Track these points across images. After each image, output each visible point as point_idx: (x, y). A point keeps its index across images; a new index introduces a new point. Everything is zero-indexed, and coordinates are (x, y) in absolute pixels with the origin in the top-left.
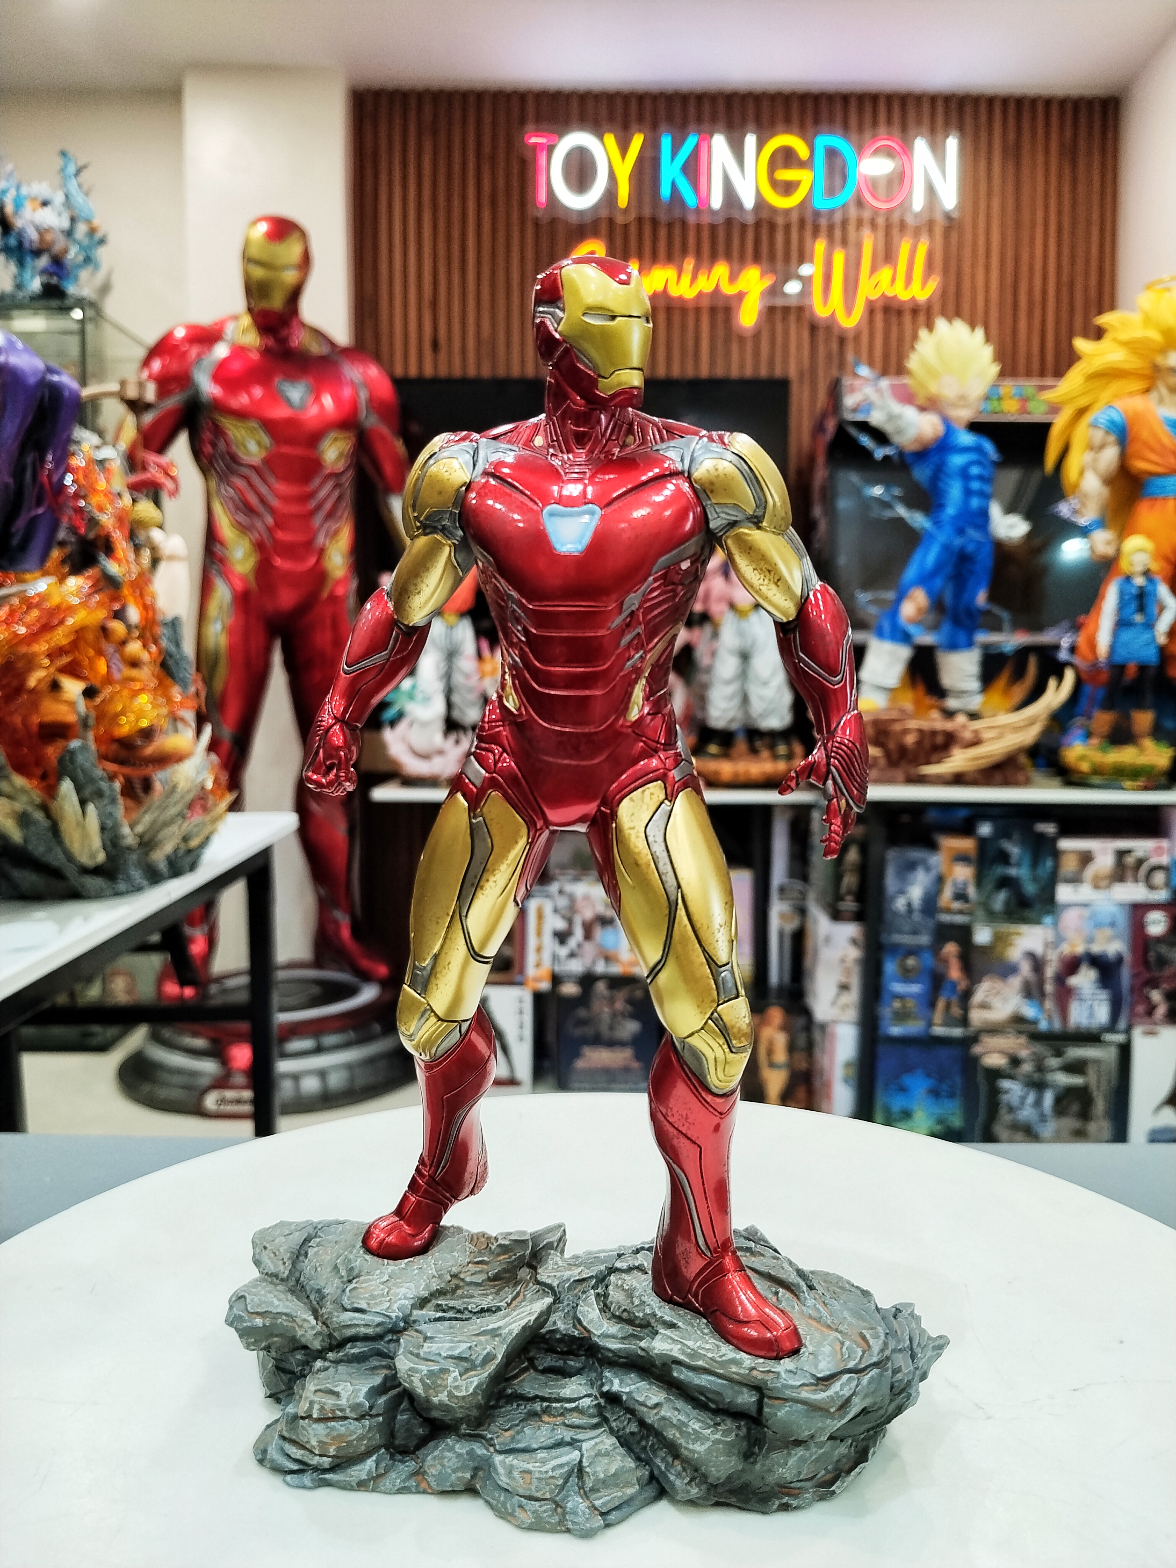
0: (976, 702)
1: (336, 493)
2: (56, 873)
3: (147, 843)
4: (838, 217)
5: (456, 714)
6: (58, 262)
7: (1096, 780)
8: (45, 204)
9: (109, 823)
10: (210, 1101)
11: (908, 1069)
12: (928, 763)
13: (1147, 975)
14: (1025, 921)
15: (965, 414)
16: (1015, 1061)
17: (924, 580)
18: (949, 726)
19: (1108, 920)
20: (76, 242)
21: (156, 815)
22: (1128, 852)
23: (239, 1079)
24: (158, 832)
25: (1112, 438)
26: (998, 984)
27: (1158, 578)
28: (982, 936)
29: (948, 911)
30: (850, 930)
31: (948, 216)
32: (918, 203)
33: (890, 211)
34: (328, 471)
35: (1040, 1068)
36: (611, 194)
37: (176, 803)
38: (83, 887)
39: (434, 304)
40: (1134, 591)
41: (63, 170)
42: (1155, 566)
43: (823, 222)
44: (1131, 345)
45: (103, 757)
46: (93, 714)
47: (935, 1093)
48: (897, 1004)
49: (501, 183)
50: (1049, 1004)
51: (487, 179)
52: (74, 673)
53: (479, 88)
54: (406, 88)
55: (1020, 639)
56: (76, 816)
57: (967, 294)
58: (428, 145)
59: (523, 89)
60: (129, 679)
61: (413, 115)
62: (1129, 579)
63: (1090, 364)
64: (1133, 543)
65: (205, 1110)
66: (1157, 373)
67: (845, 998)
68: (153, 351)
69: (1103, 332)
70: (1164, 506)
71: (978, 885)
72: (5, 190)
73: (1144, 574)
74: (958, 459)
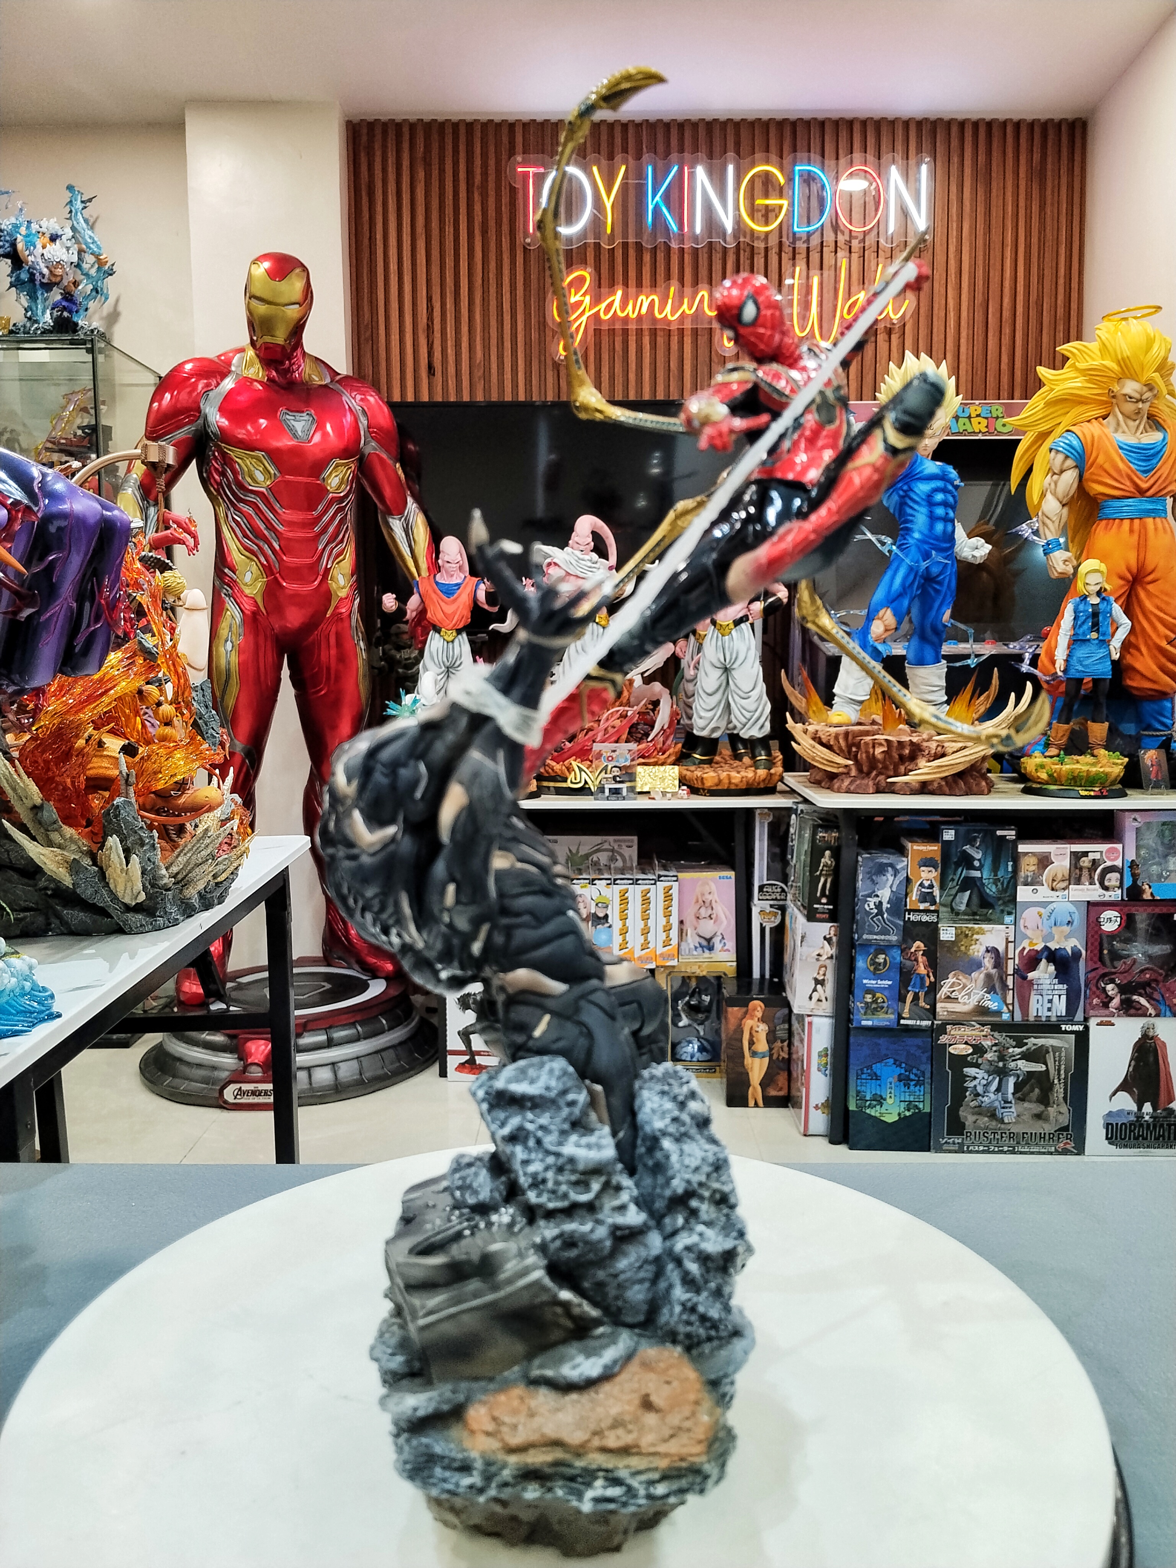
1: (339, 517)
2: (103, 912)
3: (182, 881)
4: (815, 241)
6: (68, 296)
7: (1052, 788)
8: (54, 238)
9: (149, 868)
10: (229, 1094)
11: (881, 1059)
12: (897, 774)
13: (1101, 971)
14: (989, 921)
15: (931, 443)
16: (979, 1050)
17: (892, 601)
18: (915, 737)
19: (1068, 918)
21: (188, 856)
23: (255, 1072)
24: (190, 872)
25: (1070, 463)
26: (964, 979)
27: (1112, 598)
28: (947, 933)
29: (917, 911)
32: (892, 226)
33: (866, 233)
34: (330, 496)
35: (1002, 1058)
36: (597, 222)
37: (208, 845)
38: (125, 923)
39: (430, 328)
40: (1090, 610)
42: (1108, 587)
43: (801, 246)
44: (1089, 373)
45: (142, 807)
46: (134, 771)
47: (904, 1080)
48: (869, 998)
49: (492, 213)
50: (1010, 997)
51: (477, 208)
52: (113, 732)
53: (469, 118)
54: (399, 118)
55: (988, 649)
56: (121, 864)
57: (939, 313)
58: (421, 175)
59: (511, 119)
60: (164, 739)
61: (406, 146)
62: (1084, 598)
63: (1052, 390)
64: (1089, 564)
65: (226, 1102)
66: (1114, 401)
67: (822, 992)
68: (165, 384)
69: (1065, 359)
70: (1120, 526)
71: (942, 887)
72: (16, 227)
73: (1099, 594)
74: (923, 488)
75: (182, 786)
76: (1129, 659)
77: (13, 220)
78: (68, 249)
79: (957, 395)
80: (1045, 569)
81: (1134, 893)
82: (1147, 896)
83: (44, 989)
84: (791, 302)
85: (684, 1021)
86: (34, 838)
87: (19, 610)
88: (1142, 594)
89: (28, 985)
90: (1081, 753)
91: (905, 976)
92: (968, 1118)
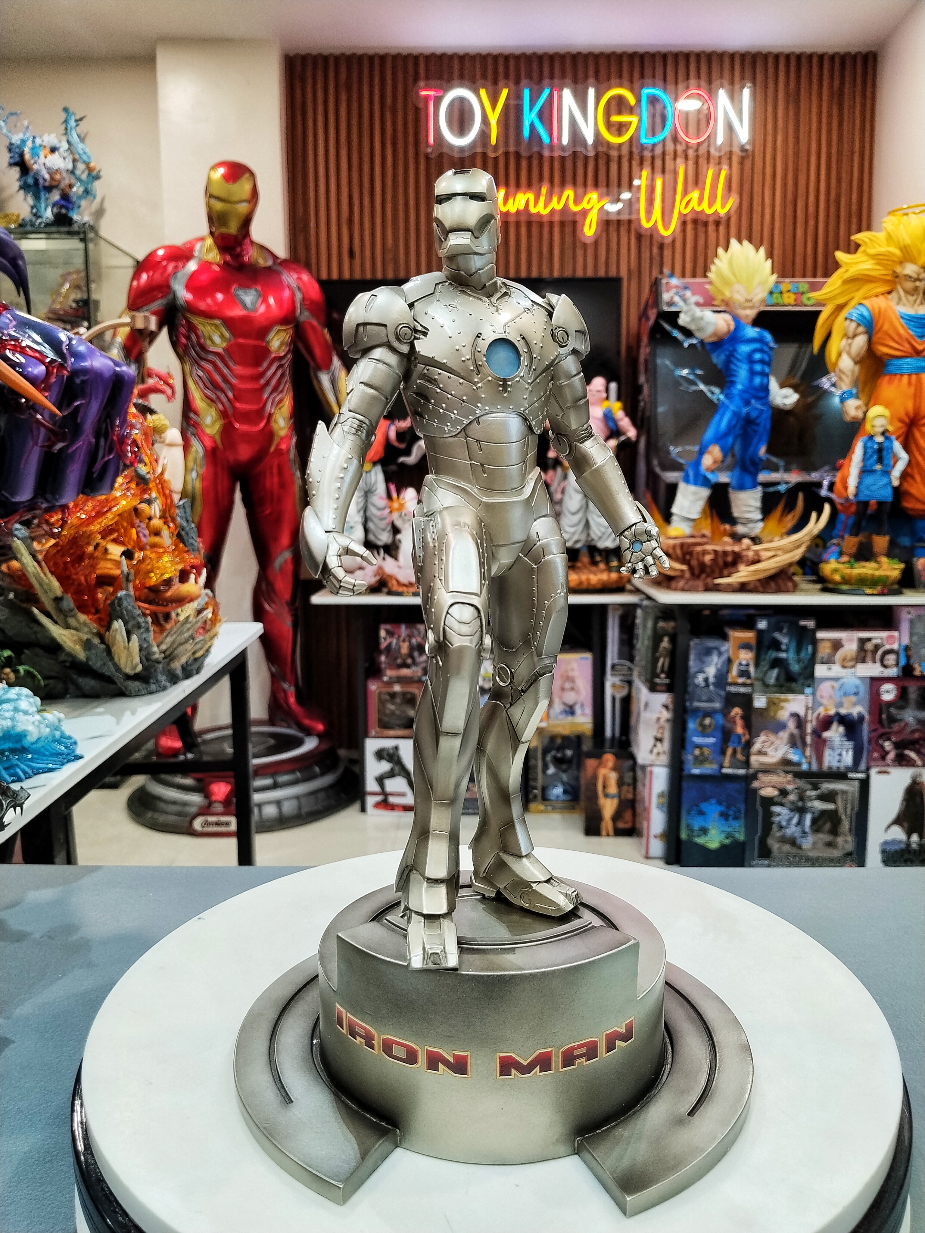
0: (757, 529)
1: (279, 372)
2: (109, 680)
3: (169, 656)
4: (658, 151)
5: (371, 537)
6: (65, 197)
7: (845, 587)
8: (53, 150)
9: (145, 646)
10: (197, 824)
11: (706, 799)
12: (722, 577)
13: (882, 731)
14: (791, 691)
15: (751, 313)
16: (784, 793)
17: (719, 439)
18: (736, 548)
19: (855, 690)
20: (79, 179)
21: (174, 637)
22: (869, 640)
23: (219, 808)
24: (176, 649)
25: (861, 329)
26: (772, 737)
27: (893, 437)
28: (760, 702)
29: (736, 684)
30: (664, 698)
31: (743, 149)
32: (720, 139)
33: (699, 144)
34: (273, 355)
35: (802, 798)
36: (484, 135)
37: (188, 629)
38: (126, 688)
39: (350, 221)
40: (876, 447)
41: (66, 121)
42: (890, 428)
43: (647, 154)
44: (877, 258)
45: (138, 599)
46: (132, 571)
47: (724, 816)
48: (697, 752)
49: (400, 127)
50: (808, 751)
51: (389, 123)
52: (115, 541)
53: (382, 52)
54: (325, 52)
55: (794, 478)
56: (124, 642)
57: (757, 208)
58: (344, 97)
59: (416, 52)
60: (154, 546)
61: (331, 75)
62: (871, 437)
63: (847, 271)
64: (876, 410)
65: (195, 831)
66: (897, 280)
67: (660, 747)
68: (141, 267)
69: (858, 246)
70: (900, 380)
71: (757, 665)
72: (23, 142)
73: (883, 434)
74: (744, 349)
75: (168, 583)
76: (906, 486)
77: (21, 136)
78: (64, 158)
79: (773, 273)
80: (841, 413)
81: (907, 671)
82: (917, 673)
83: (70, 738)
84: (638, 199)
85: (551, 770)
86: (56, 622)
87: (54, 444)
88: (917, 435)
89: (58, 734)
90: (867, 559)
91: (726, 735)
92: (774, 845)
